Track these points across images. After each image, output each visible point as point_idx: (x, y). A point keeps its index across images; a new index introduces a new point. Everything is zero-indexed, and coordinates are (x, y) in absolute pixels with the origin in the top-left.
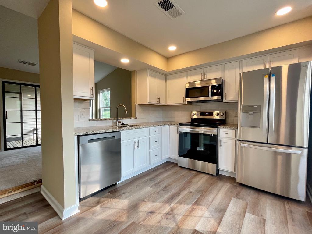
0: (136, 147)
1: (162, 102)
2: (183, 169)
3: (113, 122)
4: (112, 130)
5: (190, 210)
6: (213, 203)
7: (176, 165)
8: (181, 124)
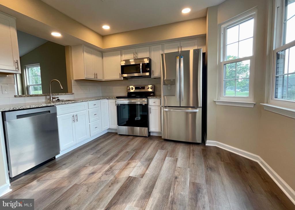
0: (74, 121)
1: (100, 78)
2: (122, 136)
3: (46, 98)
4: (45, 105)
5: (126, 164)
6: (144, 156)
7: (116, 134)
8: (118, 98)
